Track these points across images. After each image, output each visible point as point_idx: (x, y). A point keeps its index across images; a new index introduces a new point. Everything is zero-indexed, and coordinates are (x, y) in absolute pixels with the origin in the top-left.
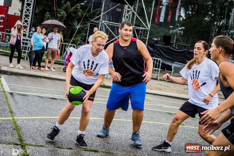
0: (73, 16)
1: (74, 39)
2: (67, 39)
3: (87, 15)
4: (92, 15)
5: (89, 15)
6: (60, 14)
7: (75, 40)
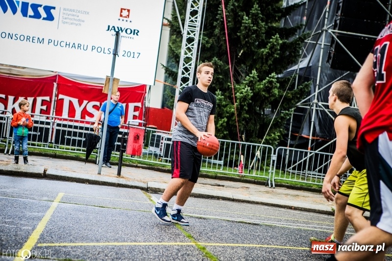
0: (264, 96)
1: (268, 138)
2: (255, 138)
3: (289, 95)
4: (299, 94)
5: (292, 94)
6: (242, 93)
7: (270, 139)
